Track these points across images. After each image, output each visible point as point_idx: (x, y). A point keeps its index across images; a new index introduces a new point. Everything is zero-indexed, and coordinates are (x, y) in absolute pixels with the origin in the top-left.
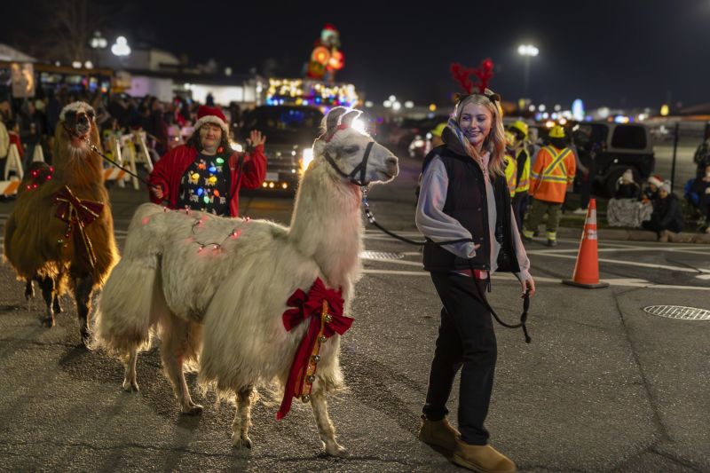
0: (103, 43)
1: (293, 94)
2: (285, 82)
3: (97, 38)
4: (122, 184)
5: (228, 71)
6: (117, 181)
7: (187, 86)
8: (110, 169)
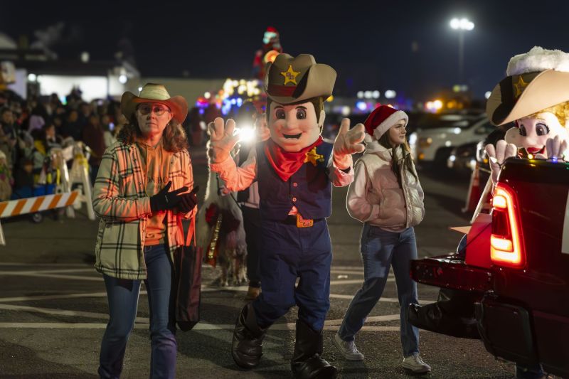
1: (250, 94)
2: (243, 82)
4: (71, 213)
5: (85, 57)
6: (65, 208)
7: (32, 77)
8: (57, 194)
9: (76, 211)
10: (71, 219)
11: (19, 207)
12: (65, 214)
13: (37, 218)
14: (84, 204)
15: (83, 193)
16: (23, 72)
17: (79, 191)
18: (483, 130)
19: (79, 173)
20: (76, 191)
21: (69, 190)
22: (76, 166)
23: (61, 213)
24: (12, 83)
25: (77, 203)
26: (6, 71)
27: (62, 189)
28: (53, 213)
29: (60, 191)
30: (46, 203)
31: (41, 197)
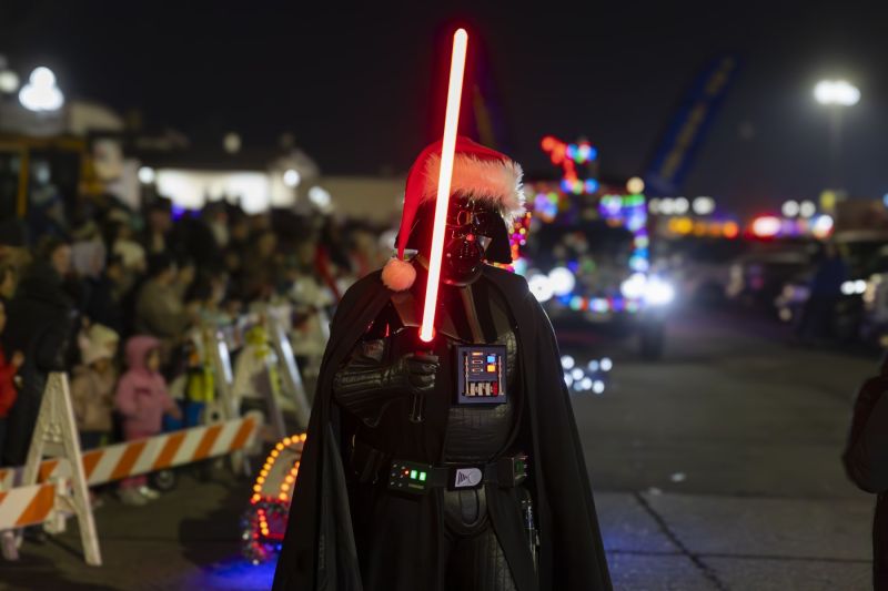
5: (232, 143)
6: (227, 457)
7: (146, 175)
13: (165, 480)
16: (131, 166)
17: (257, 416)
24: (115, 180)
25: (252, 445)
26: (103, 158)
27: (221, 411)
29: (215, 417)
30: (188, 448)
31: (177, 434)
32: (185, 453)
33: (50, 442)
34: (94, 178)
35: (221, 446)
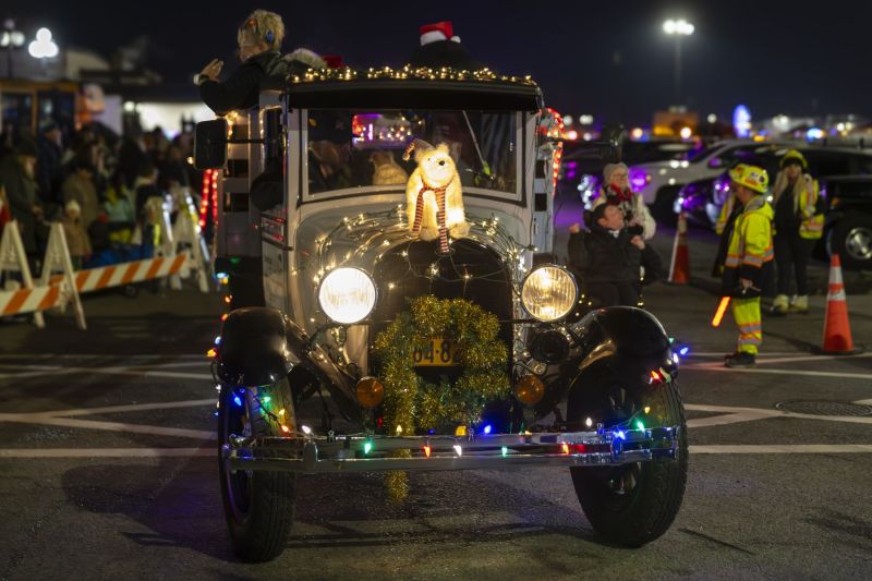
0: (19, 39)
3: (10, 31)
4: (177, 284)
6: (168, 278)
7: (129, 106)
8: (156, 257)
9: (183, 281)
10: (177, 291)
11: (107, 276)
12: (169, 285)
13: (131, 292)
14: (193, 271)
15: (192, 257)
16: (116, 100)
17: (187, 253)
18: (719, 162)
19: (186, 230)
20: (182, 253)
21: (173, 253)
22: (182, 221)
23: (163, 283)
24: (100, 112)
25: (184, 271)
26: (91, 97)
27: (164, 251)
28: (152, 284)
29: (160, 254)
30: (143, 271)
31: (136, 263)
32: (141, 274)
33: (54, 262)
34: (84, 111)
35: (163, 271)
